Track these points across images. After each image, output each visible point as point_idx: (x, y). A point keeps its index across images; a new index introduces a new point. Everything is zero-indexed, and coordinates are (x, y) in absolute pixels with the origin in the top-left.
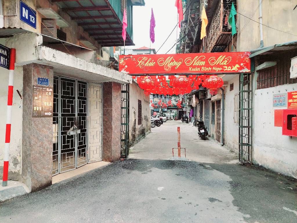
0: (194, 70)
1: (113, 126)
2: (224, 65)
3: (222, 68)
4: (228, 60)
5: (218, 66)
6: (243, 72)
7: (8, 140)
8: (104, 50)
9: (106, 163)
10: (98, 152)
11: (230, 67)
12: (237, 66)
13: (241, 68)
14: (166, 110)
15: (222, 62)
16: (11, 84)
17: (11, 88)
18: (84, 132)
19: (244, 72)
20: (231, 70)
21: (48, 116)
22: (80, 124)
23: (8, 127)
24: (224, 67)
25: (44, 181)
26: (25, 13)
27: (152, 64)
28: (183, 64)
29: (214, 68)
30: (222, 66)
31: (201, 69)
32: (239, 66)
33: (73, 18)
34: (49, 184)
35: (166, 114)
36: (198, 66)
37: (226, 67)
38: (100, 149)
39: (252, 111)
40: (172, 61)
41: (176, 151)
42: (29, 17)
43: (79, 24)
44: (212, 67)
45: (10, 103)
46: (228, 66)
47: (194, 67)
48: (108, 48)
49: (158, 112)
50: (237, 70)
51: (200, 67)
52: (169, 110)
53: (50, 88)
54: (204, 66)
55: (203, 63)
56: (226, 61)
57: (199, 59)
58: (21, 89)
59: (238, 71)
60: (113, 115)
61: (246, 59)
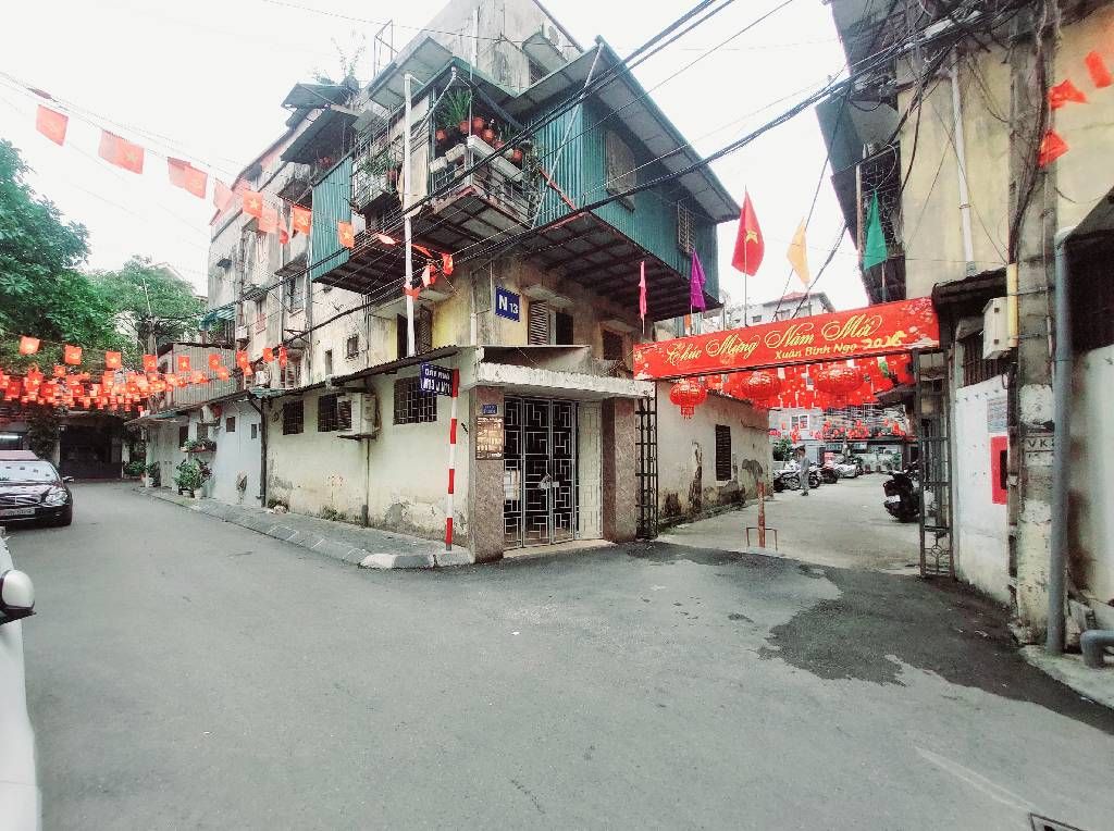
0: (787, 356)
1: (618, 478)
2: (863, 337)
3: (858, 343)
4: (873, 323)
5: (848, 340)
6: (915, 349)
7: (451, 491)
8: (660, 327)
9: (605, 543)
10: (594, 522)
11: (879, 340)
12: (901, 334)
13: (913, 338)
14: (863, 446)
15: (857, 330)
16: (453, 417)
17: (454, 422)
18: (565, 485)
19: (921, 347)
20: (884, 346)
21: (496, 459)
22: (558, 471)
23: (452, 472)
24: (863, 341)
25: (492, 551)
26: (503, 301)
27: (694, 355)
28: (762, 345)
29: (837, 346)
30: (858, 341)
31: (803, 353)
32: (904, 336)
33: (586, 286)
34: (500, 556)
35: (862, 456)
36: (796, 348)
37: (869, 341)
38: (599, 518)
39: (949, 444)
40: (737, 343)
41: (755, 535)
42: (509, 307)
43: (600, 293)
44: (831, 345)
45: (453, 441)
46: (873, 337)
47: (789, 349)
48: (670, 322)
49: (839, 452)
50: (900, 344)
51: (803, 347)
52: (875, 447)
53: (498, 418)
54: (812, 345)
55: (809, 338)
56: (868, 328)
57: (799, 332)
58: (466, 422)
59: (902, 346)
60: (617, 457)
61: (925, 316)
